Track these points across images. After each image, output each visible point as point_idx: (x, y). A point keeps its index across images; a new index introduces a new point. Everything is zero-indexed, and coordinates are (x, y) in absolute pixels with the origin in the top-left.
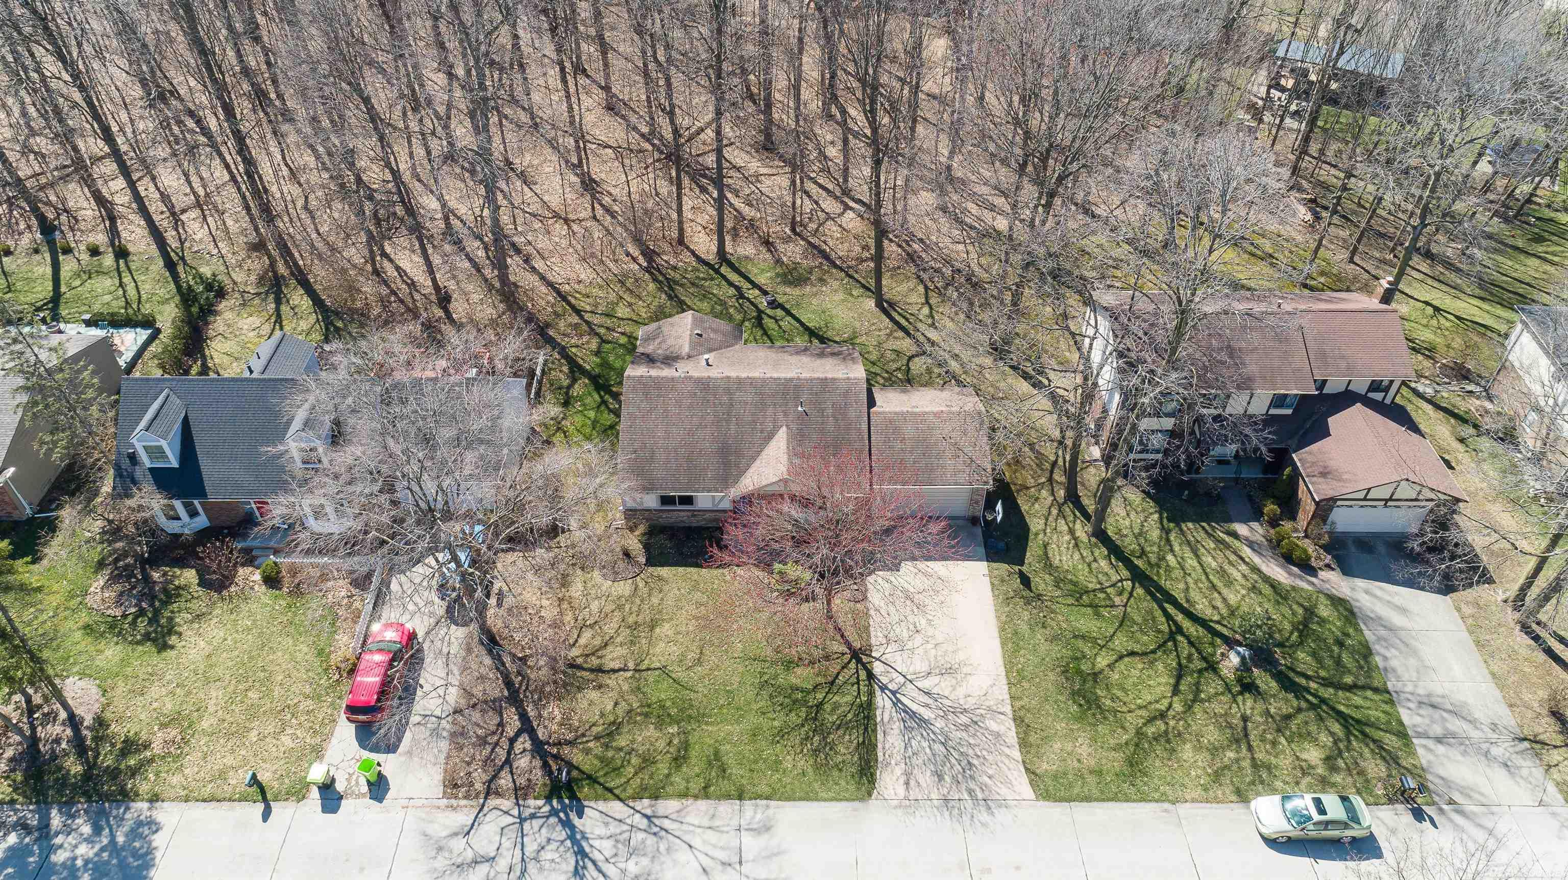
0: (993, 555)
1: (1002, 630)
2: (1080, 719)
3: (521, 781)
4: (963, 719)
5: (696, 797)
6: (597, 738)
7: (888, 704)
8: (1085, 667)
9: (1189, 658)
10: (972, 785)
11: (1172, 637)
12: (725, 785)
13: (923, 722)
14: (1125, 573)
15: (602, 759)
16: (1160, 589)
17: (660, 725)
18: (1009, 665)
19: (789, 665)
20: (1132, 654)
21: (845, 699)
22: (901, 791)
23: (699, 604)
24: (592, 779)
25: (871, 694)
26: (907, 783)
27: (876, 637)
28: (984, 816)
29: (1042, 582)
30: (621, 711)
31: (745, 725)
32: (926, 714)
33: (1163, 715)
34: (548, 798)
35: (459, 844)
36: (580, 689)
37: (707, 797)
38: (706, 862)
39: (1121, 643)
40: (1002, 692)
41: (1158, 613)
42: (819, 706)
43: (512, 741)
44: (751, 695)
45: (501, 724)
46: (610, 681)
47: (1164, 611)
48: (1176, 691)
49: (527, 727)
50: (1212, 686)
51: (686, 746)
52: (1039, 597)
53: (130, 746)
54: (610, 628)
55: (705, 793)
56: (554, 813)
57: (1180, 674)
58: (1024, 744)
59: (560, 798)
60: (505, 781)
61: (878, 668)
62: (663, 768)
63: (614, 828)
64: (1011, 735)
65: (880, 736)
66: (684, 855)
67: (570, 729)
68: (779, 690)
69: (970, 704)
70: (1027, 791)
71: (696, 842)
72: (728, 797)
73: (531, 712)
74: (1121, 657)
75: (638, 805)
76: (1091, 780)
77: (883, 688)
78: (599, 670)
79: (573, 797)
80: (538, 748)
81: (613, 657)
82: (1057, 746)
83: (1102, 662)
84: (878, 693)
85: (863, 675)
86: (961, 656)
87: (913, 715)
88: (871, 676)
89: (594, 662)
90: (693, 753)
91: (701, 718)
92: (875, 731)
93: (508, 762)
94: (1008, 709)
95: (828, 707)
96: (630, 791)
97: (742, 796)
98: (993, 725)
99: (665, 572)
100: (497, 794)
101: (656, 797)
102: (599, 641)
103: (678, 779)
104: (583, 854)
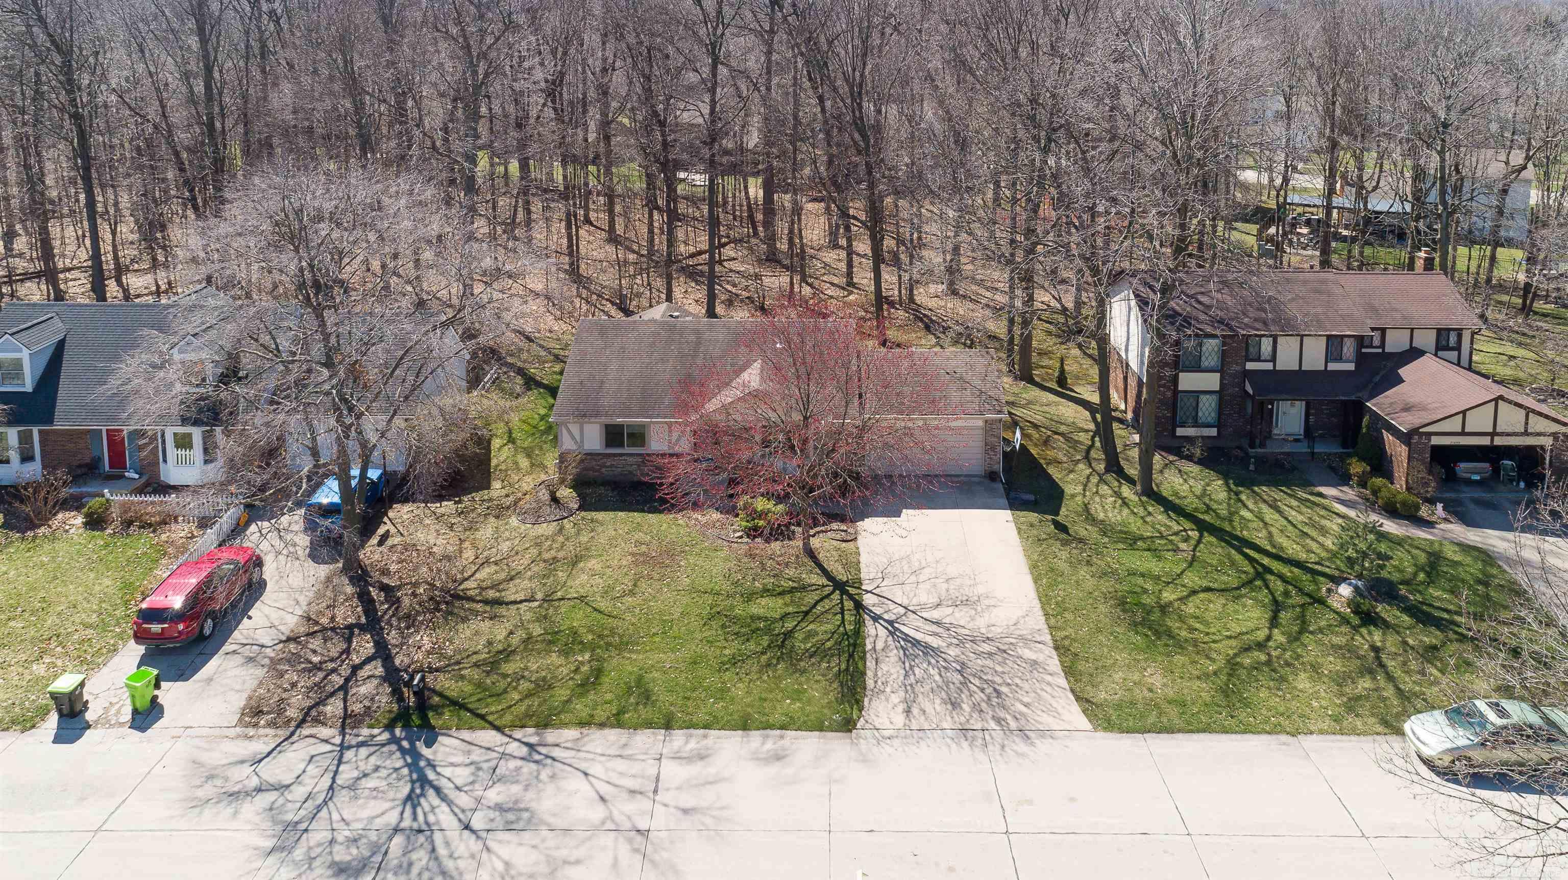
0: (1015, 504)
1: (1034, 567)
2: (1150, 646)
3: (357, 708)
4: (986, 647)
5: (602, 725)
6: (476, 665)
7: (883, 632)
8: (1147, 600)
9: (1286, 594)
10: (1002, 714)
11: (1259, 575)
12: (645, 712)
13: (928, 650)
14: (1188, 525)
15: (479, 685)
16: (1237, 538)
17: (566, 653)
18: (1044, 599)
19: (750, 597)
20: (1208, 589)
21: (824, 628)
22: (899, 719)
23: (639, 543)
25: (860, 623)
26: (908, 711)
27: (868, 572)
28: (1022, 747)
29: (1081, 529)
30: (515, 640)
31: (684, 654)
32: (934, 642)
33: (1261, 646)
34: (390, 727)
35: (247, 770)
36: (465, 620)
37: (620, 725)
38: (604, 789)
39: (1192, 579)
40: (1037, 621)
41: (1238, 557)
42: (789, 634)
43: (355, 669)
44: (695, 624)
45: (347, 651)
46: (511, 612)
47: (1247, 556)
48: (1274, 622)
49: (383, 652)
50: (1323, 619)
51: (598, 672)
52: (1081, 541)
54: (518, 564)
55: (617, 721)
56: (394, 740)
57: (1277, 607)
58: (1070, 671)
59: (406, 726)
60: (334, 707)
61: (868, 600)
62: (562, 693)
63: (477, 755)
64: (1054, 663)
65: (870, 663)
66: (576, 783)
67: (442, 656)
68: (735, 620)
69: (995, 632)
70: (1083, 722)
71: (596, 769)
72: (649, 725)
73: (392, 637)
74: (1194, 592)
75: (518, 734)
76: (1173, 712)
77: (876, 618)
78: (498, 602)
79: (426, 725)
80: (392, 676)
81: (515, 591)
82: (1118, 676)
83: (1168, 595)
84: (869, 622)
85: (849, 604)
86: (980, 590)
87: (916, 643)
88: (859, 606)
89: (491, 594)
90: (605, 680)
91: (623, 646)
92: (863, 659)
93: (344, 688)
94: (1048, 638)
95: (799, 635)
96: (508, 718)
97: (668, 725)
98: (1028, 654)
99: (600, 516)
100: (317, 721)
101: (544, 724)
102: (502, 576)
103: (580, 708)
104: (424, 781)
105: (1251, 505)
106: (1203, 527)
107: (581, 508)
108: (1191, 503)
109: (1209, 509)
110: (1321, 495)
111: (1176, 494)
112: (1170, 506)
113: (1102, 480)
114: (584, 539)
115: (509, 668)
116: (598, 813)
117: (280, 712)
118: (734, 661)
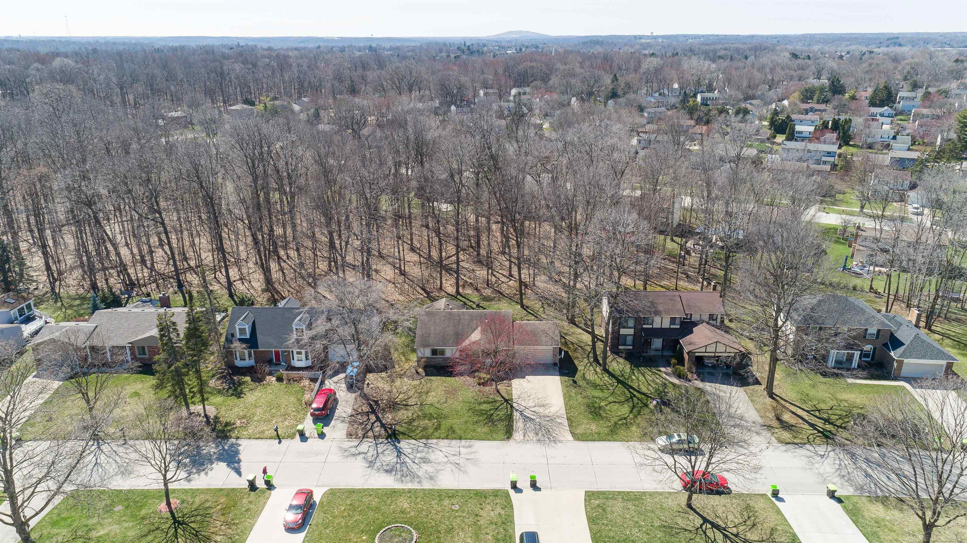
0: (562, 374)
1: (564, 395)
2: (594, 419)
3: (377, 434)
4: (548, 419)
5: (443, 439)
6: (405, 423)
7: (518, 414)
8: (596, 405)
9: (637, 403)
10: (549, 436)
11: (631, 398)
12: (454, 436)
13: (531, 419)
14: (615, 381)
15: (407, 428)
16: (628, 385)
17: (430, 419)
18: (566, 405)
19: (480, 404)
20: (615, 402)
21: (502, 413)
22: (522, 438)
23: (445, 387)
24: (404, 434)
25: (512, 412)
26: (524, 436)
27: (514, 397)
28: (553, 445)
29: (581, 383)
30: (414, 416)
31: (463, 420)
32: (533, 417)
33: (625, 419)
34: (387, 439)
35: (354, 449)
36: (399, 410)
37: (447, 439)
38: (446, 454)
39: (611, 399)
40: (563, 411)
41: (627, 392)
42: (492, 415)
43: (373, 424)
44: (465, 412)
45: (369, 419)
46: (411, 408)
47: (630, 392)
48: (631, 412)
49: (378, 419)
50: (646, 411)
51: (440, 425)
52: (580, 386)
53: (227, 424)
54: (411, 393)
55: (447, 438)
56: (388, 442)
57: (634, 407)
58: (570, 426)
59: (391, 439)
60: (370, 434)
61: (515, 405)
62: (431, 431)
63: (412, 446)
64: (566, 423)
65: (515, 423)
66: (438, 452)
67: (395, 421)
68: (476, 411)
69: (550, 414)
70: (572, 438)
71: (443, 449)
72: (455, 439)
73: (380, 415)
74: (610, 403)
75: (421, 441)
76: (596, 436)
77: (517, 410)
78: (407, 405)
79: (396, 438)
80: (383, 425)
81: (411, 402)
82: (583, 427)
83: (603, 404)
84: (515, 411)
85: (509, 406)
86: (547, 402)
87: (528, 417)
88: (512, 407)
89: (404, 403)
90: (442, 427)
91: (446, 417)
92: (513, 422)
93: (371, 429)
94: (565, 416)
95: (495, 415)
96: (418, 437)
97: (460, 438)
98: (559, 421)
99: (432, 378)
100: (367, 437)
101: (428, 438)
102: (406, 397)
103: (436, 434)
104: (400, 452)
105: (636, 374)
106: (619, 381)
107: (426, 375)
108: (618, 373)
109: (623, 375)
110: (660, 371)
111: (614, 370)
112: (611, 375)
113: (591, 365)
114: (429, 385)
115: (415, 424)
116: (445, 460)
117: (357, 435)
118: (477, 422)
